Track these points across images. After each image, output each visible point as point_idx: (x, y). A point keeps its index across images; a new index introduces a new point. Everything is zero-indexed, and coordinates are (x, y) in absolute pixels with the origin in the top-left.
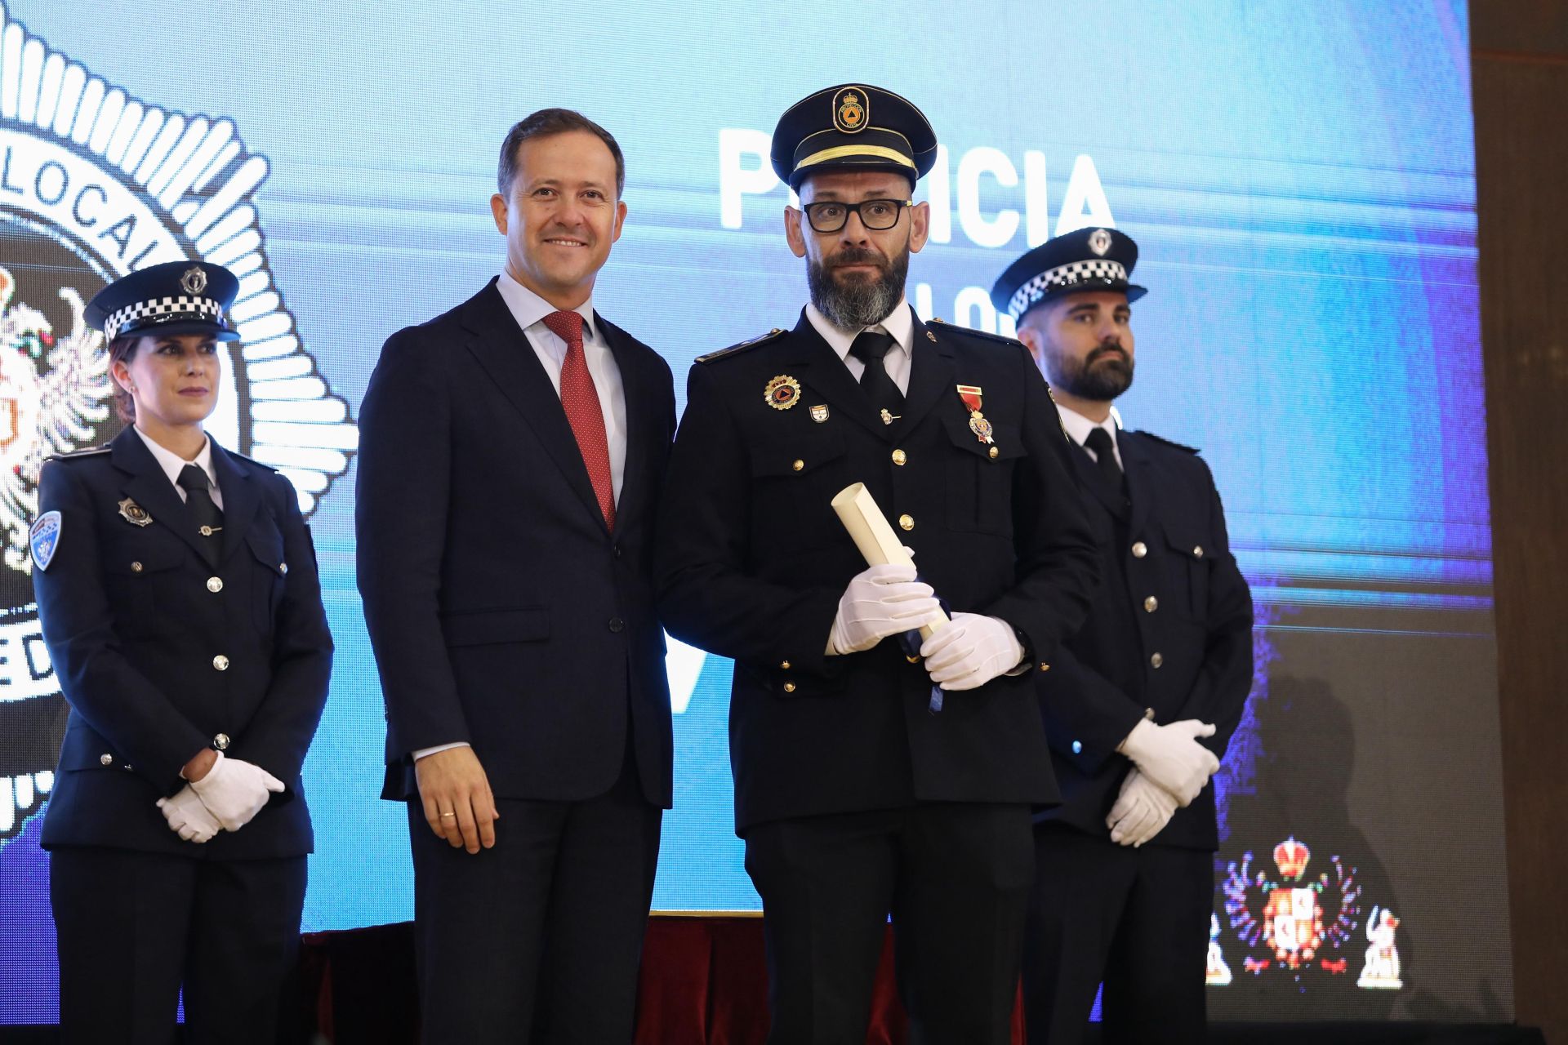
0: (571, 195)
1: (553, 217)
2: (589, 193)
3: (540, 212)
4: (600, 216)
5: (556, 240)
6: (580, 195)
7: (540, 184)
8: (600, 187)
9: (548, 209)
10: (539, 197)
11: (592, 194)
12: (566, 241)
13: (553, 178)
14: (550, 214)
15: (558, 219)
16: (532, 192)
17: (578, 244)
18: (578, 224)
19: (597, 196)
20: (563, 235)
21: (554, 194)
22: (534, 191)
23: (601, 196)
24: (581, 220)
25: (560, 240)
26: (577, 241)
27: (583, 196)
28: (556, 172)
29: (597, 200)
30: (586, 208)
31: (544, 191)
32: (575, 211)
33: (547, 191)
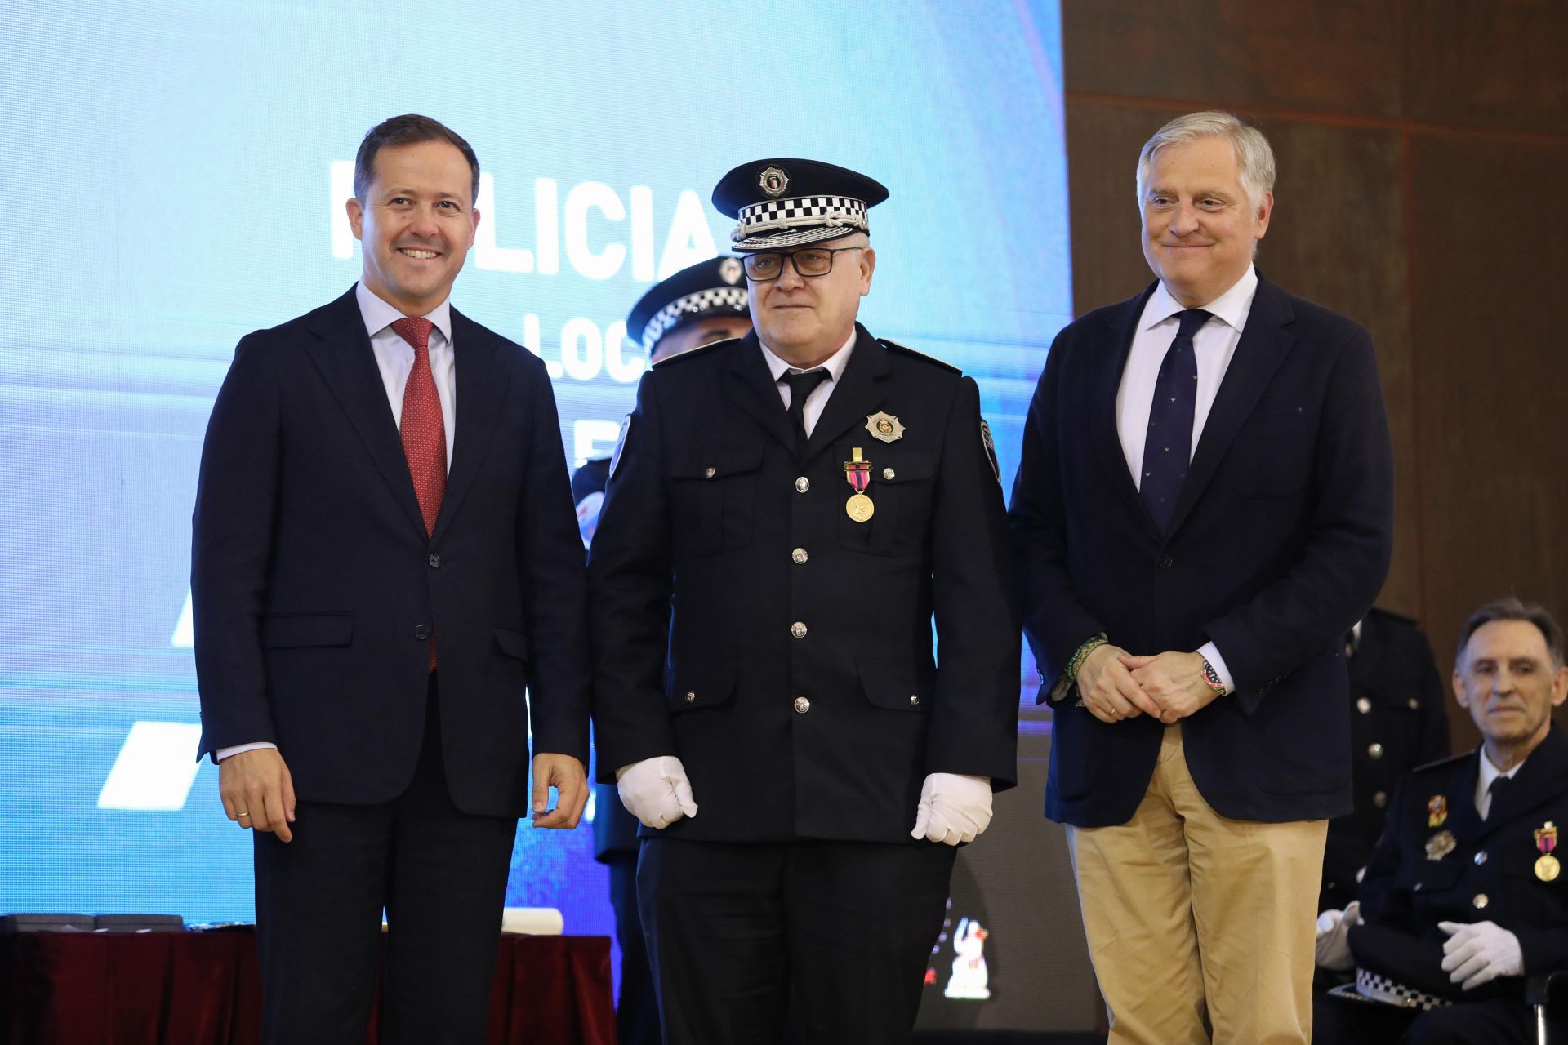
0: (426, 205)
1: (408, 227)
2: (443, 203)
3: (394, 221)
4: (454, 226)
5: (411, 249)
6: (436, 205)
7: (396, 193)
8: (456, 198)
9: (404, 218)
10: (395, 205)
11: (447, 205)
12: (421, 250)
13: (409, 188)
14: (406, 223)
15: (413, 229)
16: (388, 201)
17: (434, 254)
18: (433, 235)
19: (451, 206)
20: (418, 245)
21: (410, 204)
22: (390, 199)
23: (456, 206)
24: (436, 231)
25: (416, 249)
26: (432, 251)
27: (438, 206)
28: (411, 182)
29: (452, 210)
30: (441, 217)
31: (399, 201)
32: (429, 220)
33: (403, 201)
